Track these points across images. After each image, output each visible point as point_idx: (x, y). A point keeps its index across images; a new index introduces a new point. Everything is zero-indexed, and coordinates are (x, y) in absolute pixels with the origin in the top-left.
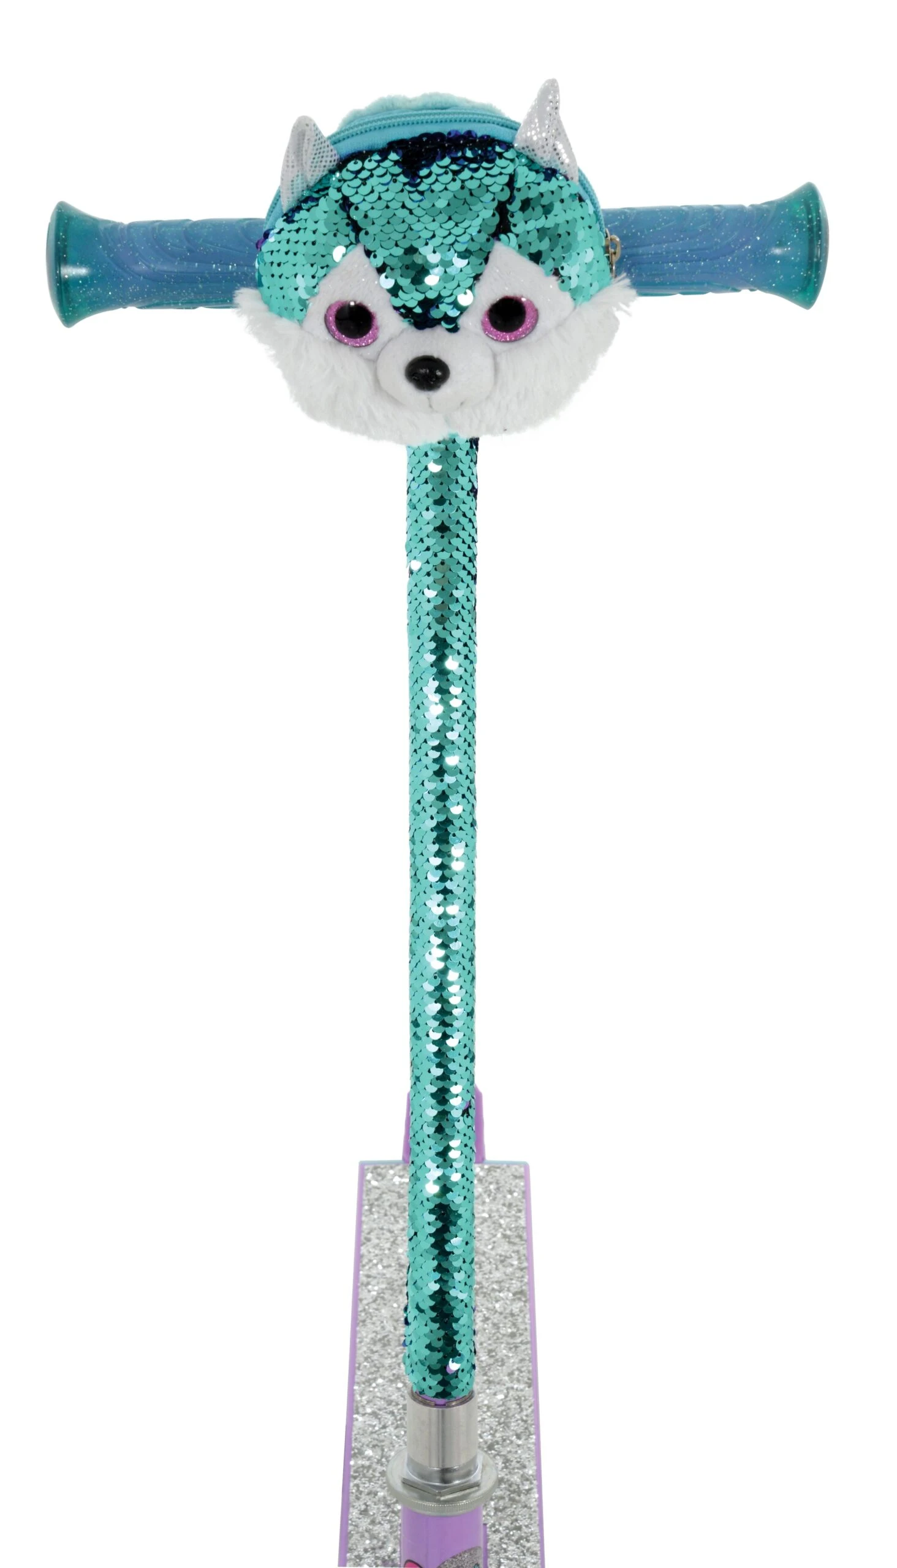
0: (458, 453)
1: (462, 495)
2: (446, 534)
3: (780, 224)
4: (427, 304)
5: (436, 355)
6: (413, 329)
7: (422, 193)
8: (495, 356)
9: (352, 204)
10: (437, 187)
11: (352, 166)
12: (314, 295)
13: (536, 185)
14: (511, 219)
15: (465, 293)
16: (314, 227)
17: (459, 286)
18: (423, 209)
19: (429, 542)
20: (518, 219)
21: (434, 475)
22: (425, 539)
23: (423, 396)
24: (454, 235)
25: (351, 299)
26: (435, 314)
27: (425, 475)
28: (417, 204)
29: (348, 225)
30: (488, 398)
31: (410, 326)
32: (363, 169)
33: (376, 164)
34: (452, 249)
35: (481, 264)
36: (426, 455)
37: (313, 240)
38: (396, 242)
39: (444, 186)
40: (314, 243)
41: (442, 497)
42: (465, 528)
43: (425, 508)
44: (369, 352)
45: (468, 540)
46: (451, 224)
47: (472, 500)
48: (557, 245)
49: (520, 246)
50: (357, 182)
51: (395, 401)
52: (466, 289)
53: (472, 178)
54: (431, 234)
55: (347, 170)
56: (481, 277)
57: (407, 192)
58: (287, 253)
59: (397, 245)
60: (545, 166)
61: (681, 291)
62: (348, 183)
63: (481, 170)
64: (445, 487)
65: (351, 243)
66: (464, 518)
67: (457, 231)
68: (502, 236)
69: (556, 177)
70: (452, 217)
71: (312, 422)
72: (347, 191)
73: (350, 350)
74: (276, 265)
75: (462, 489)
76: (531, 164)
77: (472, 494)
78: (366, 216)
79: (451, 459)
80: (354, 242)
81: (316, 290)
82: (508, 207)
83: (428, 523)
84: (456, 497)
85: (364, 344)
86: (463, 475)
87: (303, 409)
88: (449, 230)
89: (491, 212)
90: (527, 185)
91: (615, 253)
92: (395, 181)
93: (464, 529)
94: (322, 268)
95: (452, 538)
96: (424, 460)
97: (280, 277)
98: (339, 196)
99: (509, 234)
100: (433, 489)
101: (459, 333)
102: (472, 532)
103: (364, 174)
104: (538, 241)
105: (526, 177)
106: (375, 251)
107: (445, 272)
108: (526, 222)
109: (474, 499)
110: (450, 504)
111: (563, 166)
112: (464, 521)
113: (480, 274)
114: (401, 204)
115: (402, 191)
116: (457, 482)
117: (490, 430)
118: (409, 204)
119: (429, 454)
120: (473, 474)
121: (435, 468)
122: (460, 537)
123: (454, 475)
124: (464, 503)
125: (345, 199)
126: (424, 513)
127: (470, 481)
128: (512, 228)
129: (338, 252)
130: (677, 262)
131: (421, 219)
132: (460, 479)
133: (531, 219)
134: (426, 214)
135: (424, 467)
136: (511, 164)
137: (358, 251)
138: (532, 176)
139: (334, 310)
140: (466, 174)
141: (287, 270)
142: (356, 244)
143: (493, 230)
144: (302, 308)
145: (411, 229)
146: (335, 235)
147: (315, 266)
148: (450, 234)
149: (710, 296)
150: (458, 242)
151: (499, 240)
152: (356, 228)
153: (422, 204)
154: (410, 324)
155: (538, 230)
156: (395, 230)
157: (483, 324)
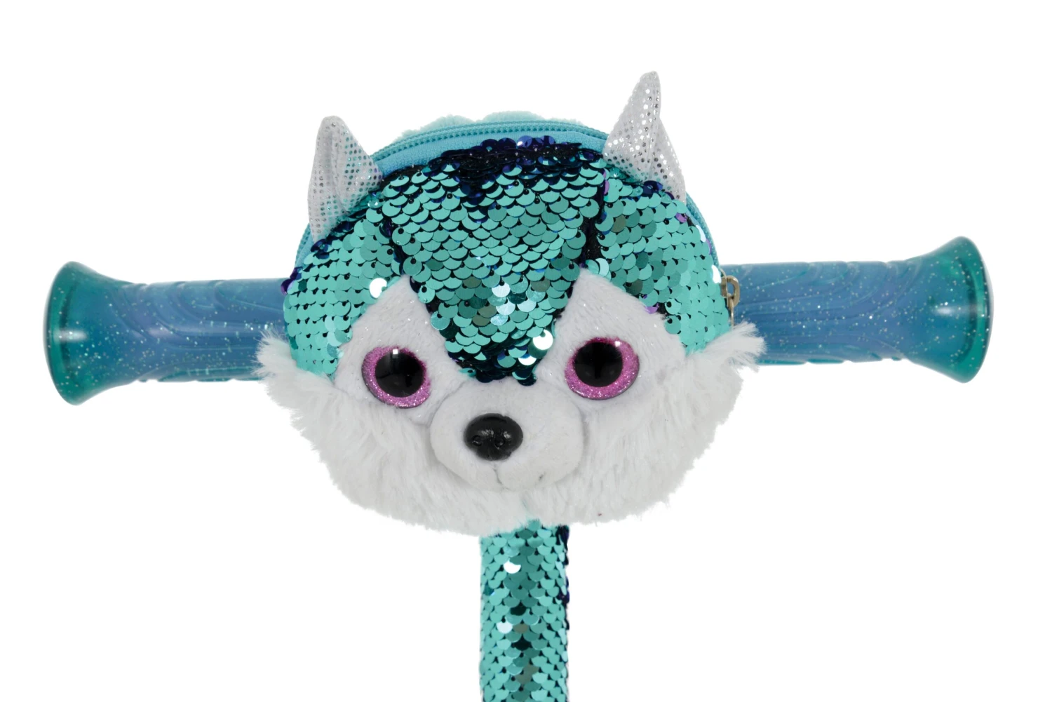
0: (541, 549)
1: (546, 602)
2: (527, 652)
3: (931, 277)
4: (494, 350)
5: (503, 413)
6: (476, 381)
7: (485, 210)
8: (583, 416)
9: (396, 226)
10: (505, 201)
11: (397, 183)
12: (346, 341)
13: (633, 201)
14: (601, 242)
15: (543, 334)
16: (348, 257)
17: (534, 325)
18: (486, 230)
19: (506, 662)
20: (610, 241)
21: (509, 577)
22: (501, 659)
23: (487, 466)
24: (527, 261)
25: (394, 344)
26: (505, 362)
27: (501, 577)
28: (479, 224)
29: (390, 252)
30: (576, 472)
31: (471, 379)
32: (409, 184)
33: (425, 178)
34: (524, 279)
35: (562, 297)
36: (502, 552)
37: (346, 273)
38: (452, 270)
39: (513, 200)
40: (347, 277)
41: (521, 604)
42: (551, 644)
43: (501, 618)
44: (419, 414)
45: (555, 660)
46: (523, 248)
47: (560, 609)
48: (662, 274)
49: (613, 275)
50: (403, 200)
51: (456, 478)
52: (544, 328)
53: (549, 189)
54: (497, 260)
55: (390, 187)
56: (562, 314)
57: (466, 210)
58: (315, 292)
59: (453, 275)
60: (643, 179)
61: (810, 357)
62: (391, 201)
63: (561, 180)
64: (524, 593)
65: (394, 275)
66: (550, 632)
67: (531, 256)
68: (590, 263)
69: (658, 193)
70: (524, 239)
71: (357, 508)
72: (389, 210)
73: (396, 412)
74: (303, 307)
75: (547, 595)
76: (626, 179)
77: (559, 602)
78: (412, 240)
79: (532, 558)
80: (398, 273)
81: (349, 335)
82: (597, 226)
83: (504, 638)
84: (539, 604)
85: (414, 404)
86: (547, 577)
87: (344, 492)
88: (520, 255)
89: (575, 232)
90: (621, 200)
91: (733, 298)
92: (450, 197)
93: (548, 645)
94: (357, 306)
95: (534, 656)
96: (499, 558)
97: (306, 321)
98: (380, 217)
99: (598, 260)
100: (510, 595)
101: (535, 385)
102: (560, 649)
103: (412, 189)
104: (637, 268)
105: (620, 190)
106: (424, 283)
107: (517, 309)
108: (621, 246)
109: (562, 607)
110: (531, 613)
111: (666, 180)
112: (548, 635)
113: (563, 310)
114: (458, 224)
115: (459, 208)
116: (540, 586)
117: (582, 517)
118: (469, 224)
119: (505, 550)
120: (560, 577)
121: (512, 568)
122: (544, 656)
123: (536, 577)
124: (548, 612)
125: (387, 220)
126: (500, 625)
127: (556, 585)
128: (603, 252)
129: (376, 286)
130: (806, 320)
131: (483, 243)
132: (544, 582)
133: (626, 242)
134: (491, 236)
135: (498, 568)
136: (600, 174)
137: (403, 284)
138: (628, 190)
139: (374, 361)
140: (541, 185)
141: (314, 312)
142: (400, 276)
143: (577, 254)
144: (332, 359)
145: (472, 256)
146: (373, 265)
147: (348, 305)
148: (521, 259)
149: (847, 364)
150: (533, 269)
151: (586, 266)
152: (400, 255)
153: (486, 225)
154: (472, 376)
155: (636, 255)
156: (451, 257)
157: (567, 375)
